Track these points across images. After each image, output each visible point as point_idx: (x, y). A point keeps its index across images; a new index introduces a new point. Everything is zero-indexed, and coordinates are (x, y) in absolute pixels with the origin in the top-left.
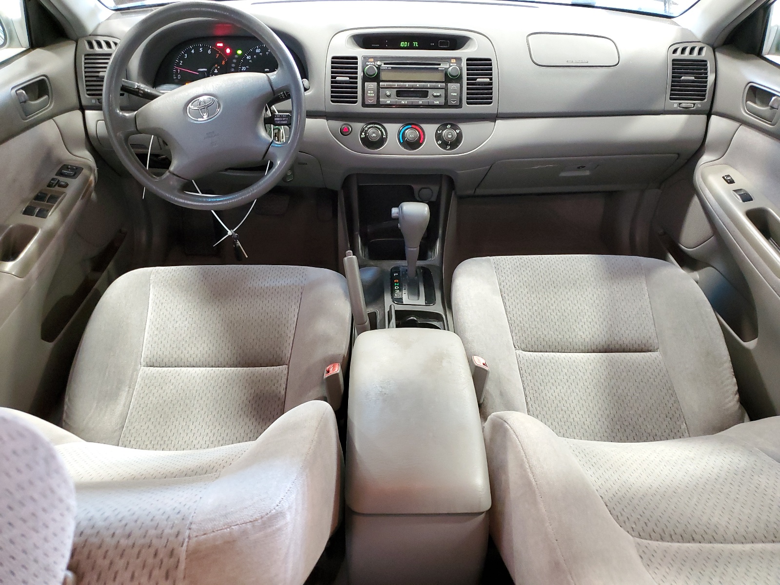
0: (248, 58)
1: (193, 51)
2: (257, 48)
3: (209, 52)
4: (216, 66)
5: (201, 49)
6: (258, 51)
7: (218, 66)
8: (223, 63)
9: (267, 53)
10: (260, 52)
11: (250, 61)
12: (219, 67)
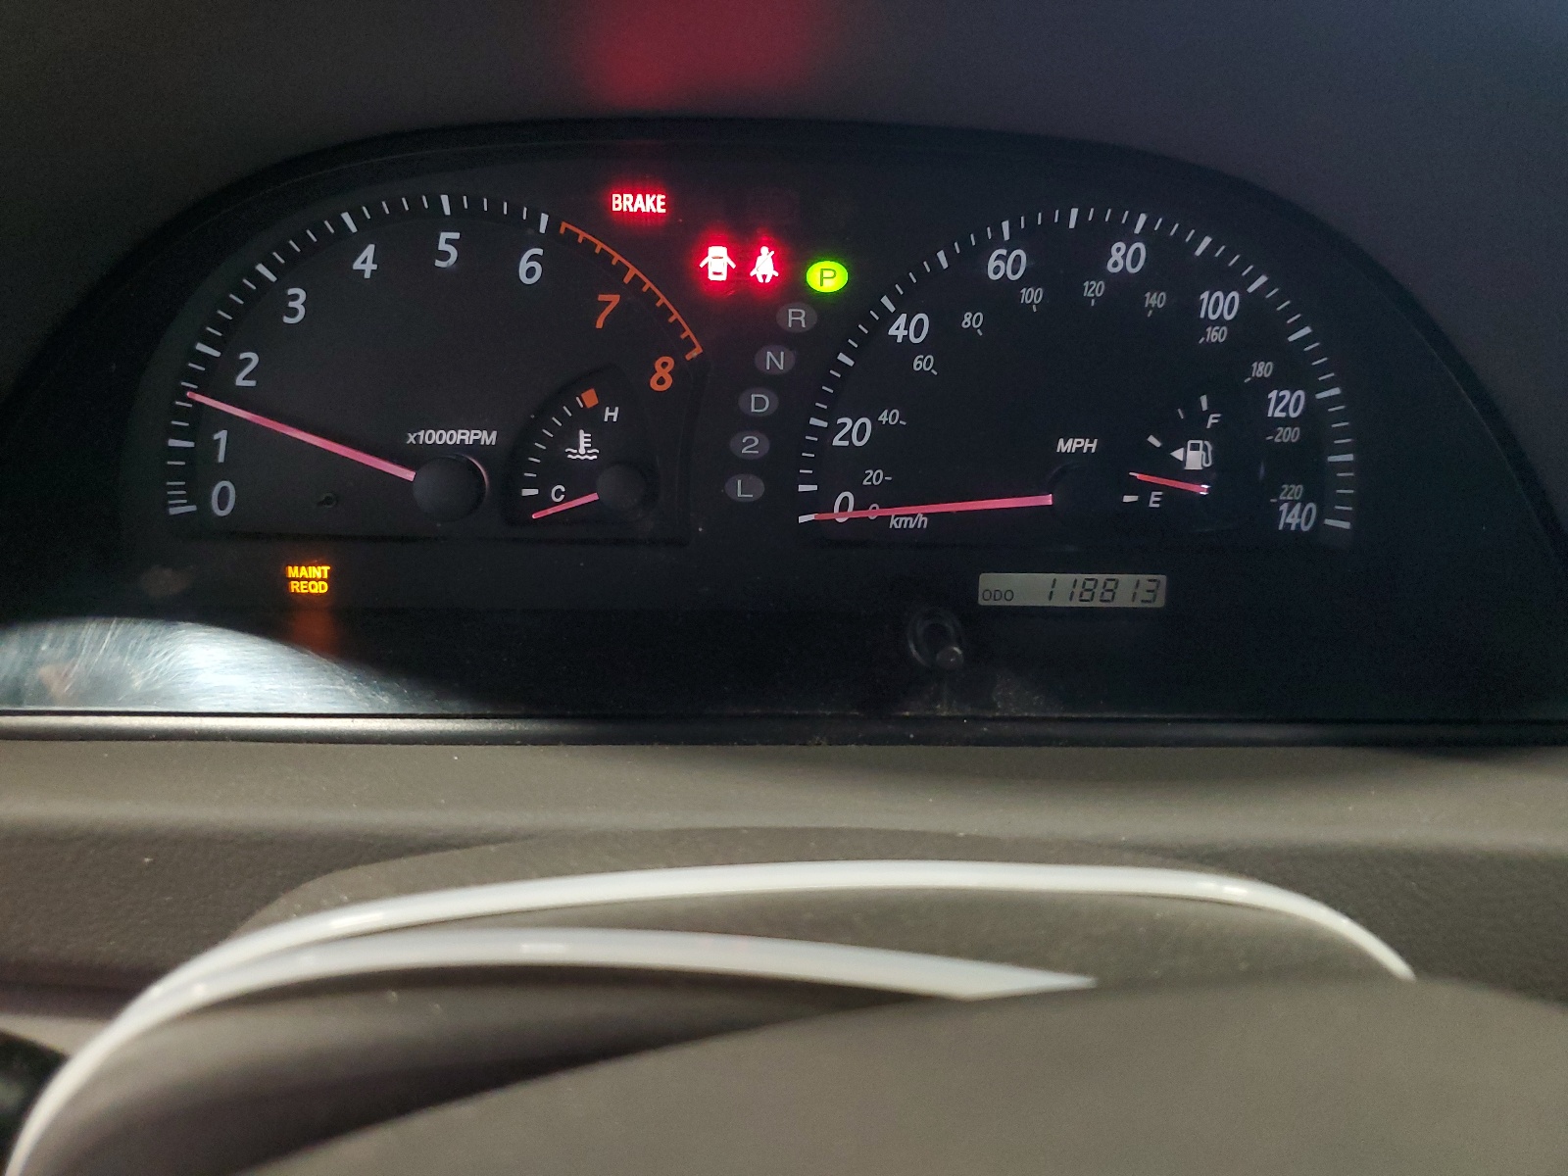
0: (898, 330)
1: (366, 262)
2: (998, 241)
3: (529, 268)
4: (590, 398)
5: (446, 240)
6: (1000, 266)
7: (605, 401)
8: (662, 375)
9: (1094, 289)
10: (1025, 281)
11: (919, 364)
12: (612, 414)
